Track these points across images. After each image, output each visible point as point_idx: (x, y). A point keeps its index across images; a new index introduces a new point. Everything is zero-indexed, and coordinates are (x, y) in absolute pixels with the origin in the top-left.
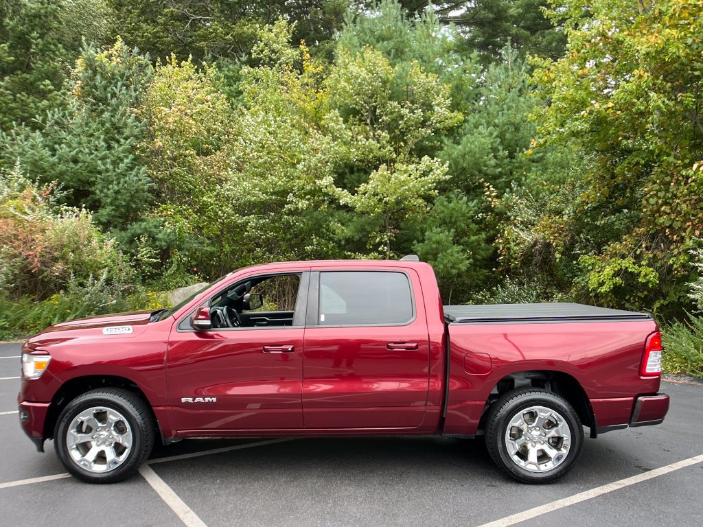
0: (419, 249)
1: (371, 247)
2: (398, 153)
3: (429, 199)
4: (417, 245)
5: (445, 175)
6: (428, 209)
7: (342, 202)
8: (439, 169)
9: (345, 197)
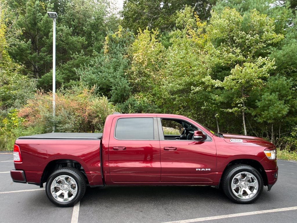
0: (259, 104)
1: (234, 105)
2: (246, 57)
3: (264, 79)
4: (258, 102)
5: (272, 66)
6: (265, 84)
7: (216, 86)
8: (270, 64)
9: (218, 83)
